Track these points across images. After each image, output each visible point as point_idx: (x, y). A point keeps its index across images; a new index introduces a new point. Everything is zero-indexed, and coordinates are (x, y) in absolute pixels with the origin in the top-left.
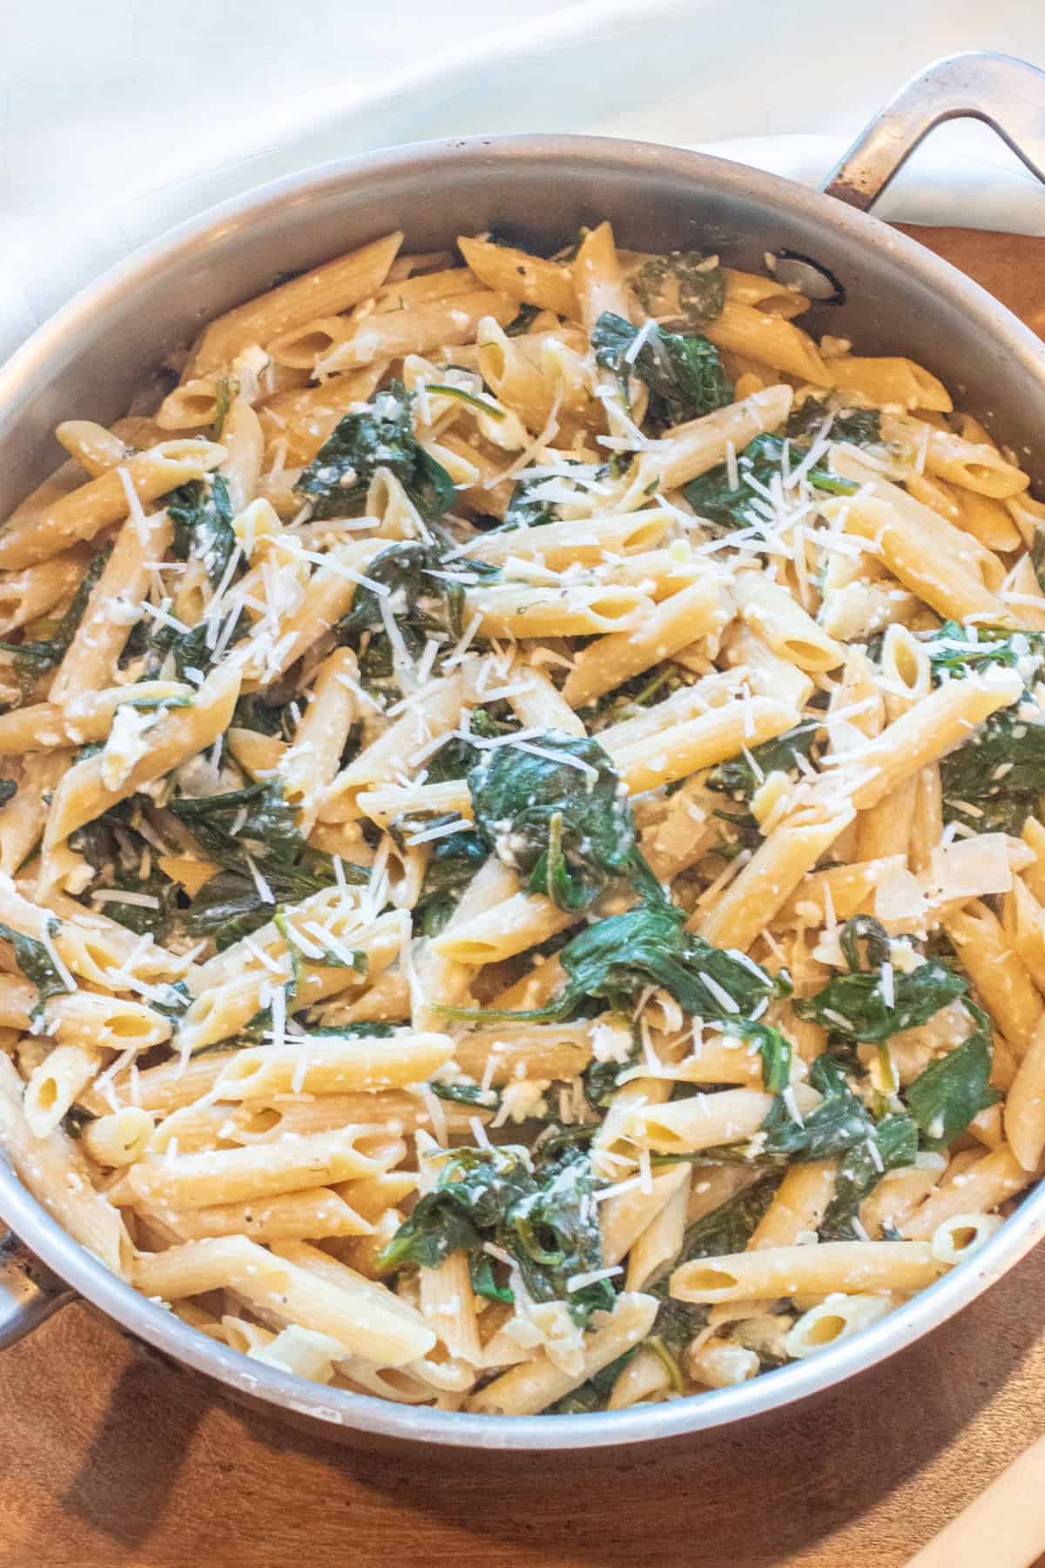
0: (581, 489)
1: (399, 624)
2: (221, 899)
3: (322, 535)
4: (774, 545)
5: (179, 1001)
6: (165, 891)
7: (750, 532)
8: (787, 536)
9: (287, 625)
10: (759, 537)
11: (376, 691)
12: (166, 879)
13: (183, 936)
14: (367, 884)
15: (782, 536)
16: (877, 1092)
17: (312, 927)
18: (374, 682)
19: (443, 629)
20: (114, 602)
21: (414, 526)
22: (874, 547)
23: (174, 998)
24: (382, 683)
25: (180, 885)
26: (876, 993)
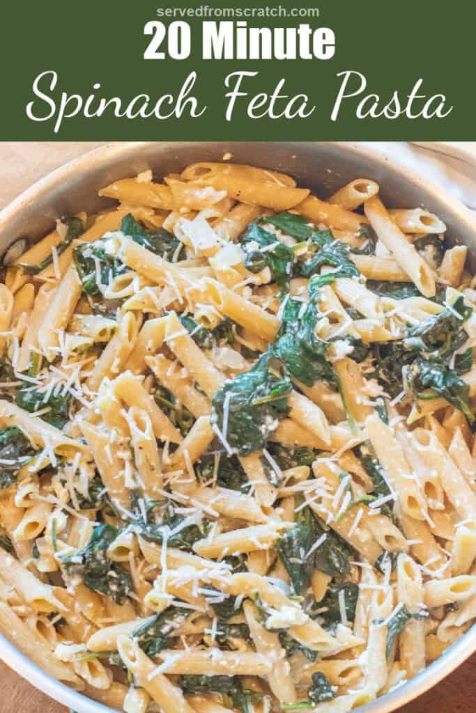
0: (78, 473)
1: (175, 527)
2: (330, 562)
3: (141, 582)
4: (75, 377)
5: (387, 557)
6: (334, 591)
7: (72, 391)
8: (70, 372)
9: (200, 568)
10: (73, 386)
11: (207, 531)
12: (328, 594)
13: (351, 574)
14: (302, 492)
15: (70, 375)
16: (309, 250)
17: (335, 504)
18: (203, 532)
19: (167, 510)
20: (214, 659)
21: (127, 534)
22: (61, 332)
23: (386, 559)
24: (202, 528)
25: (329, 585)
26: (274, 252)
